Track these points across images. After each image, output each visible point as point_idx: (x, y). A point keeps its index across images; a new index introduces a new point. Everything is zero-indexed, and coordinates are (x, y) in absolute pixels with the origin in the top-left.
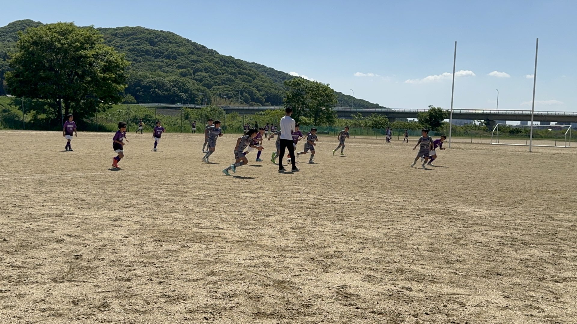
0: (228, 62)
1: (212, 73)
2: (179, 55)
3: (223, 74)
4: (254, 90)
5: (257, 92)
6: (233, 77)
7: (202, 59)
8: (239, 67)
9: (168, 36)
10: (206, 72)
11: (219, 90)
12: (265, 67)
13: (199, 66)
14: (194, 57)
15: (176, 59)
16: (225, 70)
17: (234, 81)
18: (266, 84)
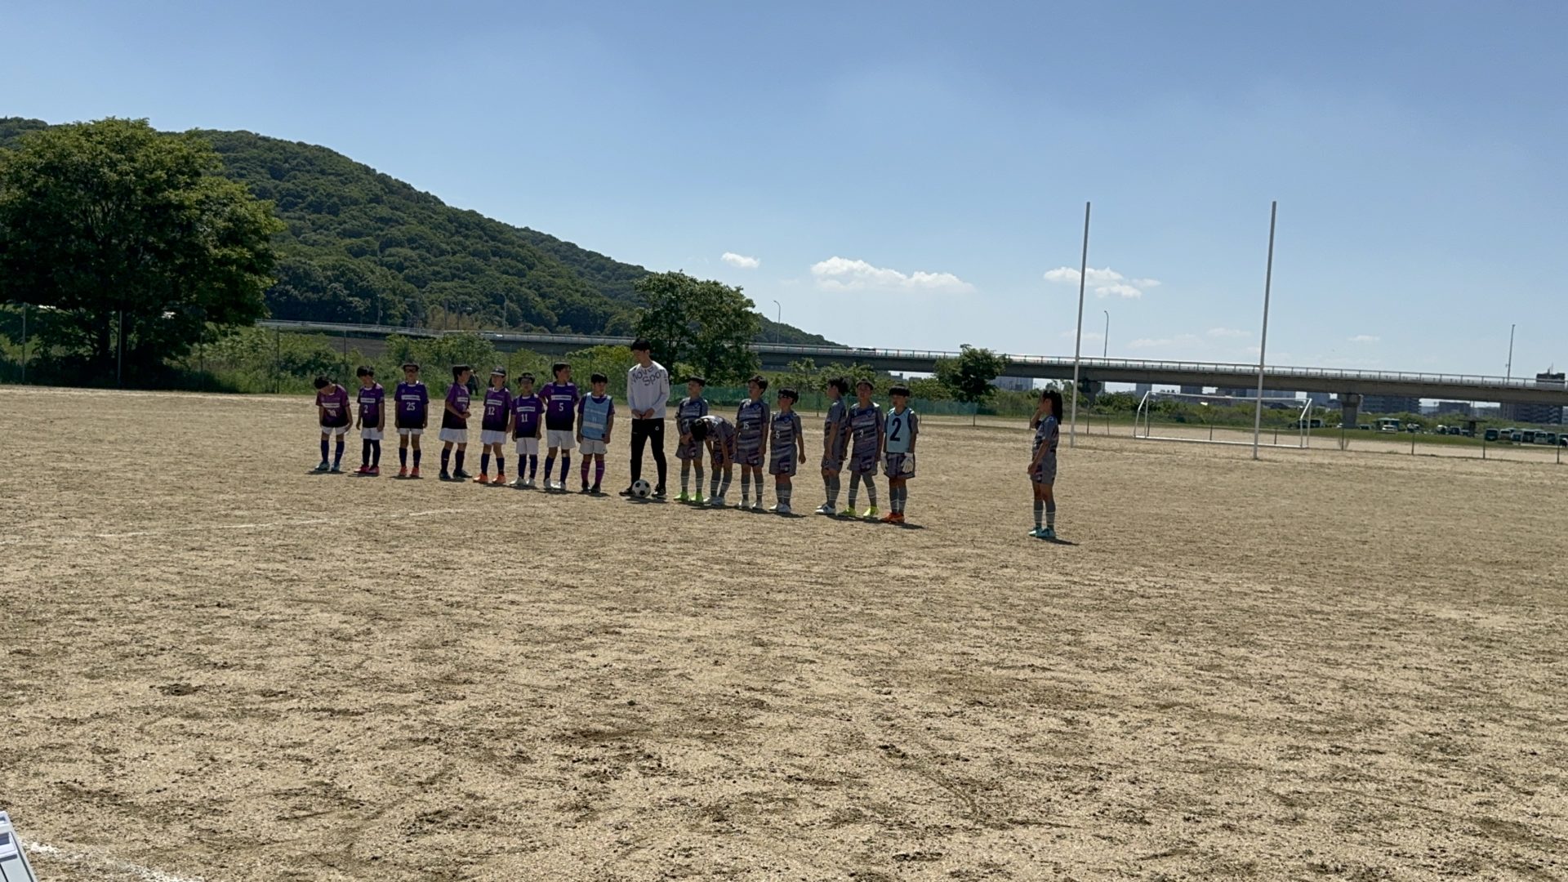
0: (468, 224)
1: (428, 252)
2: (344, 205)
3: (454, 253)
4: (532, 294)
5: (538, 299)
6: (479, 263)
7: (402, 214)
8: (493, 239)
9: (316, 158)
10: (412, 248)
11: (446, 292)
12: (555, 240)
13: (395, 232)
14: (383, 211)
15: (337, 215)
16: (460, 243)
17: (482, 271)
18: (559, 281)
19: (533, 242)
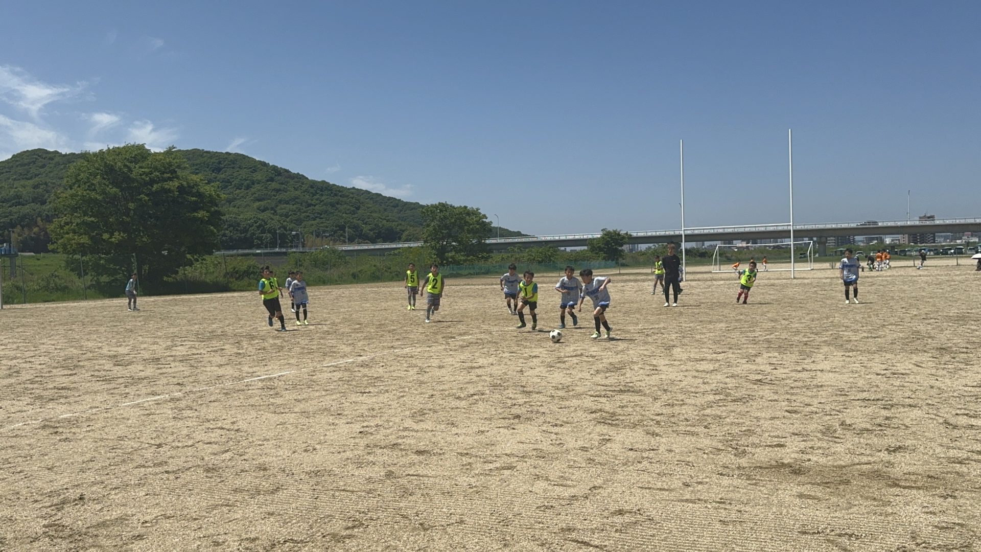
1: (302, 205)
3: (316, 205)
6: (329, 209)
7: (286, 186)
8: (336, 195)
10: (293, 204)
13: (282, 196)
15: (249, 190)
16: (318, 199)
17: (331, 213)
18: (374, 215)
19: (358, 195)
